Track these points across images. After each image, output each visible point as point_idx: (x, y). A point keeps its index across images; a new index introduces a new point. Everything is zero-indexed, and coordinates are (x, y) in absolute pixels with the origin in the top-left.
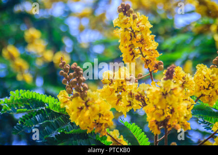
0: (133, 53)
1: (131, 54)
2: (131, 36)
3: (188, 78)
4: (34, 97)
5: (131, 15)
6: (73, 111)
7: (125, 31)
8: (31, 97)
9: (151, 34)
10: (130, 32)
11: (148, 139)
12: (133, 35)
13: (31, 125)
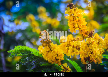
0: (74, 27)
1: (74, 28)
2: (74, 19)
3: (101, 39)
4: (26, 49)
5: (74, 9)
6: (44, 53)
7: (70, 16)
8: (25, 49)
9: (83, 18)
10: (73, 17)
11: (81, 69)
12: (74, 18)
13: (24, 62)
